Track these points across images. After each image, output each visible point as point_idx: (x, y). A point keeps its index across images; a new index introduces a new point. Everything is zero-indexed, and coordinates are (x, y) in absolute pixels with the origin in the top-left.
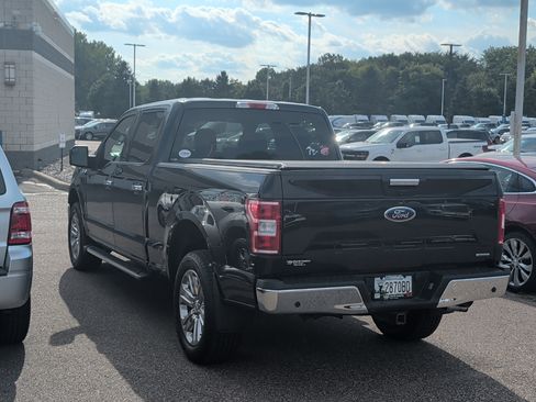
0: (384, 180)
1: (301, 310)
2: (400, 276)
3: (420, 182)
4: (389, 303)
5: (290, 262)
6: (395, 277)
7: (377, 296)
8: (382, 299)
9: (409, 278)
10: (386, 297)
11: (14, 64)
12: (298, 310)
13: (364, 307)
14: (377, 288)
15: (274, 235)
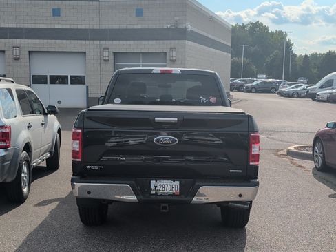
0: (150, 118)
1: (91, 196)
2: (170, 181)
3: (178, 121)
4: (161, 197)
5: (89, 167)
6: (166, 181)
7: (153, 192)
8: (156, 194)
9: (177, 183)
10: (159, 193)
11: (175, 48)
12: (89, 196)
13: (136, 198)
14: (153, 187)
15: (78, 150)
